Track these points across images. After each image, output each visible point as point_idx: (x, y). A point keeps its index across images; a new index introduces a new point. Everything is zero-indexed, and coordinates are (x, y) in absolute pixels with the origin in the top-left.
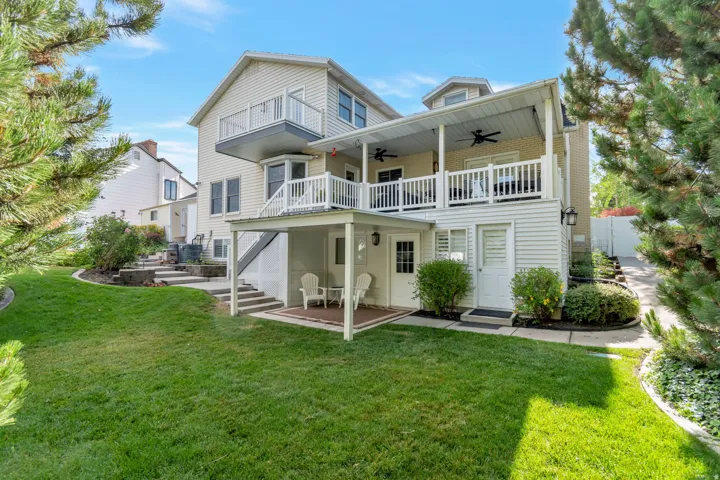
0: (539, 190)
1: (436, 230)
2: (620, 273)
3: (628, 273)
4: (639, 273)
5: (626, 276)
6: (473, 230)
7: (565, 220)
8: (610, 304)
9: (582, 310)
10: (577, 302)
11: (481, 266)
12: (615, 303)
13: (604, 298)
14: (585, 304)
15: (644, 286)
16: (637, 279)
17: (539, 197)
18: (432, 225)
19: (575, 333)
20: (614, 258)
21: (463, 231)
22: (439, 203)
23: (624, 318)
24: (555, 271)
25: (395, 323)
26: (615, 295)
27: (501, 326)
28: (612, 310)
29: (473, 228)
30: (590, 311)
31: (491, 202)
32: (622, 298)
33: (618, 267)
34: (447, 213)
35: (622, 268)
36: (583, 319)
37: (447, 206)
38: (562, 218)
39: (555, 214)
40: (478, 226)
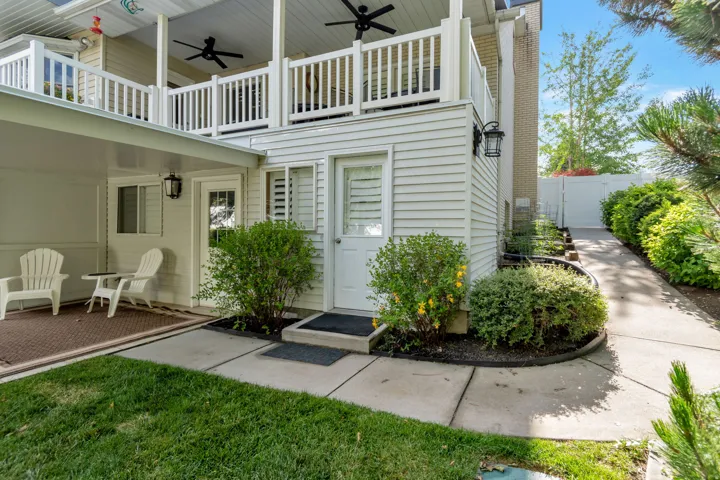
0: (437, 87)
1: (268, 168)
2: (572, 248)
3: (580, 248)
4: (593, 247)
5: (579, 252)
6: (325, 168)
7: (482, 148)
8: (551, 309)
9: (498, 322)
10: (490, 303)
11: (339, 234)
12: (562, 306)
13: (540, 296)
14: (503, 309)
15: (602, 266)
16: (591, 255)
17: (436, 101)
18: (260, 159)
19: (481, 371)
20: (565, 229)
21: (308, 169)
22: (272, 121)
23: (577, 335)
24: (456, 242)
25: (123, 354)
26: (564, 288)
27: (349, 352)
28: (557, 321)
29: (325, 162)
30: (514, 325)
31: (356, 112)
32: (575, 295)
33: (569, 240)
34: (286, 136)
35: (574, 241)
36: (500, 341)
37: (285, 122)
38: (476, 142)
39: (461, 132)
40: (335, 159)
